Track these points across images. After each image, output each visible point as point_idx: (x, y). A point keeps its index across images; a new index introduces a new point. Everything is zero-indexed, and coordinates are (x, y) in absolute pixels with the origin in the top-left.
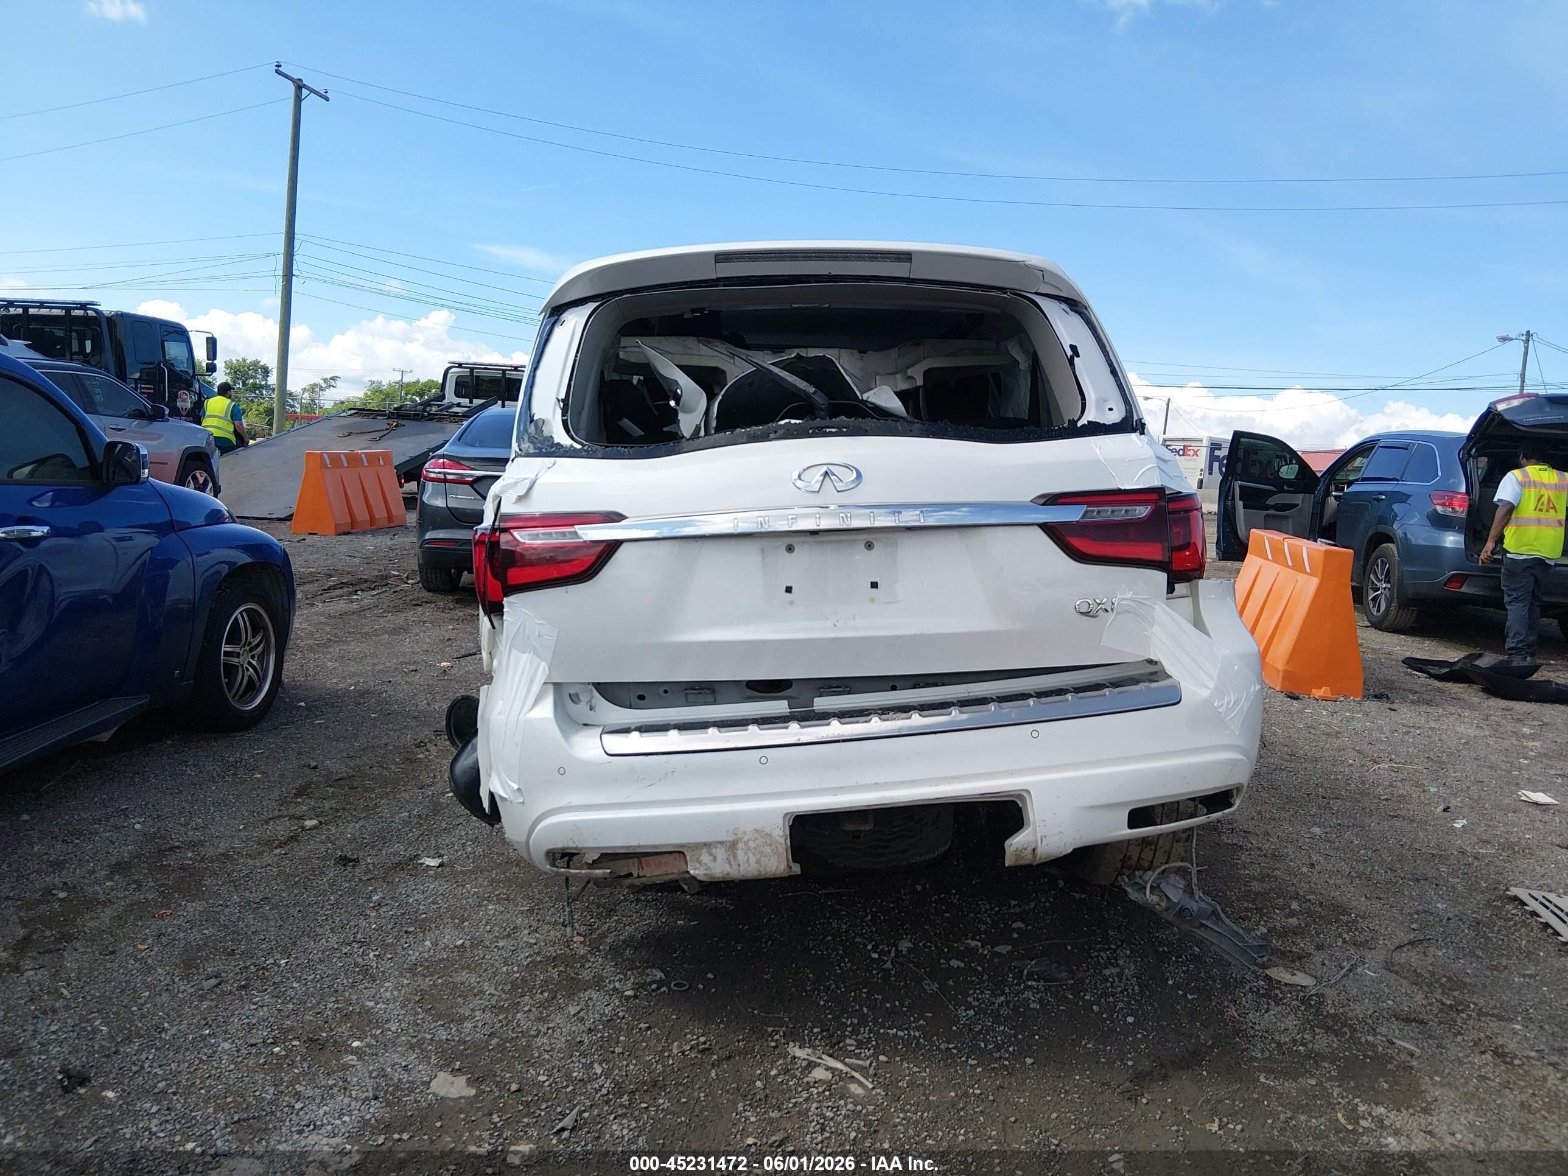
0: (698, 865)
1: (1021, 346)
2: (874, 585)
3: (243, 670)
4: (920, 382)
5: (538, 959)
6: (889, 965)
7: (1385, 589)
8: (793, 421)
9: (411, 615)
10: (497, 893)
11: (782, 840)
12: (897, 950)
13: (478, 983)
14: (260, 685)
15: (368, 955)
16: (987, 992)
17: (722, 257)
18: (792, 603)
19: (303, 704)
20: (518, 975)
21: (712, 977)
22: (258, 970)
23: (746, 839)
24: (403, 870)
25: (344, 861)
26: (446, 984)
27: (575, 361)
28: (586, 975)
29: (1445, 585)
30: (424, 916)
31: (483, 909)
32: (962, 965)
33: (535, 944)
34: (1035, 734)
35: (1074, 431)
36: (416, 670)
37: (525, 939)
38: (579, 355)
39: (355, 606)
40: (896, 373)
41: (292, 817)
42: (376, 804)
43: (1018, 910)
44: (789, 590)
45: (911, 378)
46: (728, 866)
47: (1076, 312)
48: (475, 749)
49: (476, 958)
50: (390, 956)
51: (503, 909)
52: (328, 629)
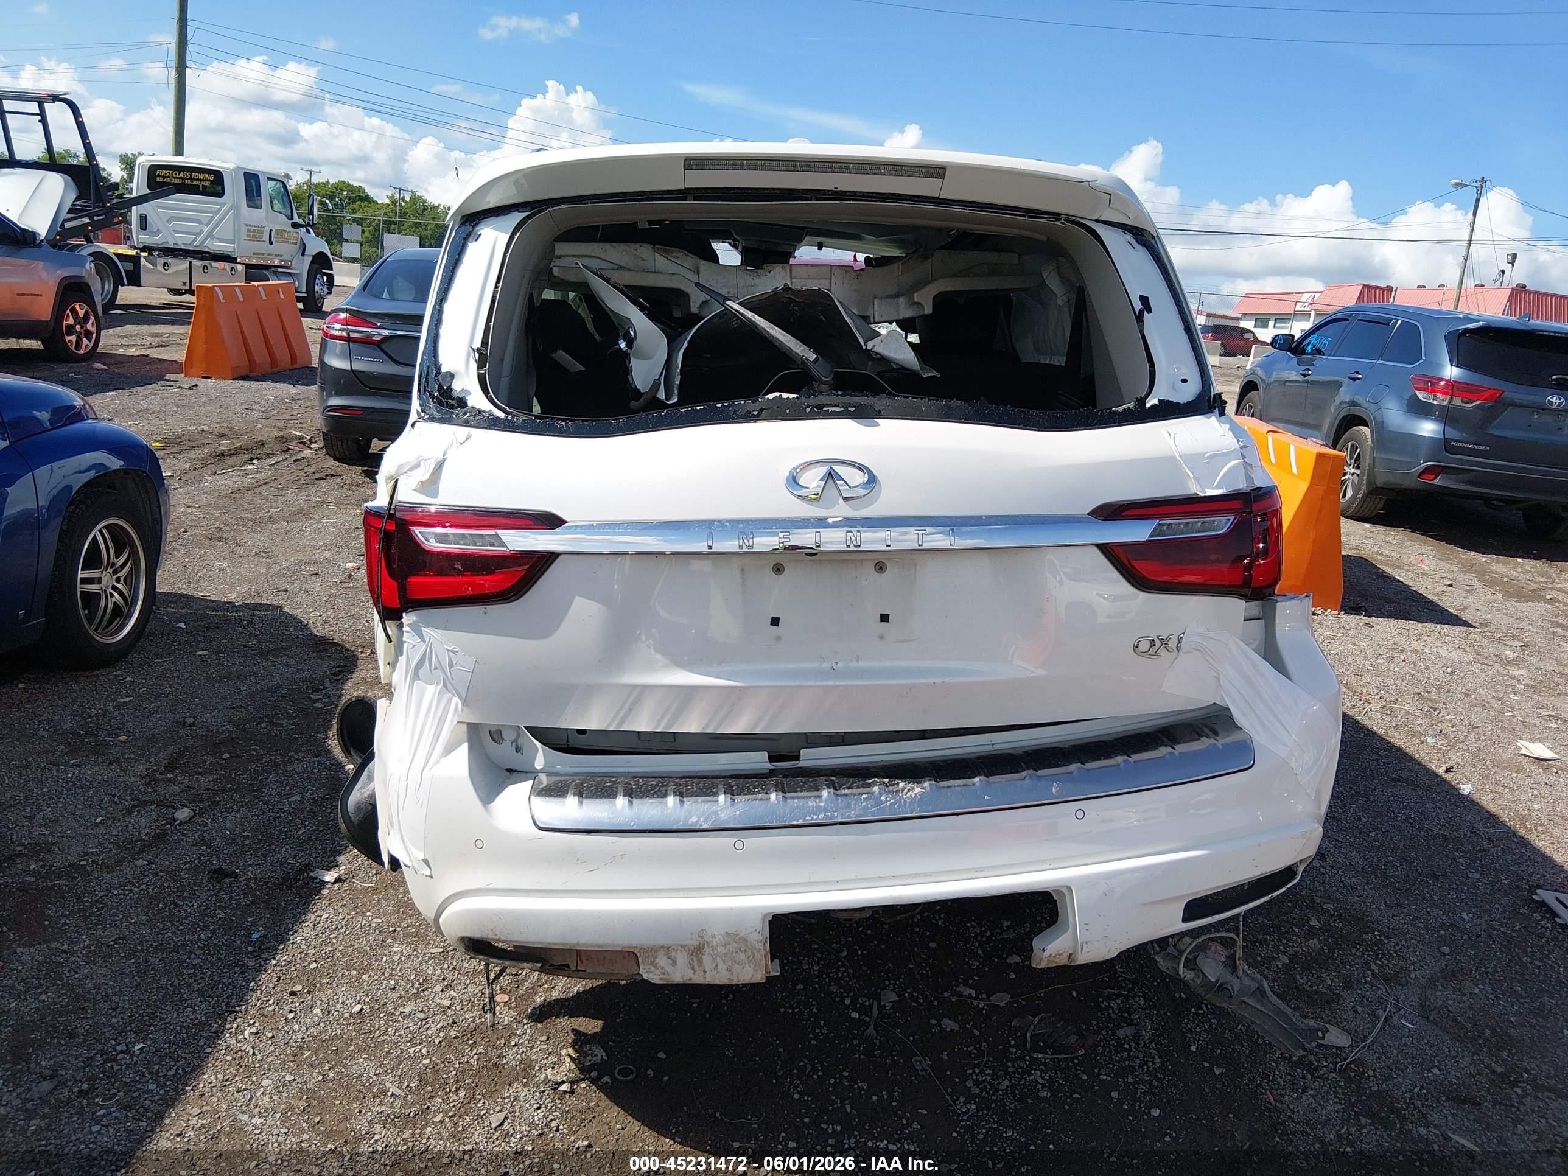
0: (652, 969)
1: (1059, 273)
2: (885, 618)
3: (106, 597)
4: (928, 310)
5: (453, 1033)
6: (871, 1031)
7: (1353, 474)
8: (785, 395)
9: (314, 493)
10: (404, 924)
11: (760, 946)
12: (879, 1003)
13: (378, 1075)
14: (129, 610)
15: (242, 1032)
16: (988, 1072)
17: (693, 163)
18: (778, 638)
19: (183, 625)
20: (427, 1061)
21: (664, 1056)
22: (106, 1061)
23: (714, 943)
24: (290, 888)
25: (219, 875)
26: (339, 1078)
27: (495, 292)
28: (512, 1058)
29: (1419, 476)
30: (314, 965)
31: (386, 952)
32: (956, 1028)
33: (449, 1008)
34: (1080, 814)
35: (1141, 415)
36: (317, 574)
37: (437, 1000)
38: (500, 286)
39: (249, 480)
40: (898, 295)
41: (161, 804)
42: (262, 782)
43: (1012, 935)
44: (775, 622)
45: (918, 303)
46: (691, 972)
47: (1144, 245)
48: (371, 778)
49: (377, 1034)
50: (270, 1035)
51: (410, 952)
52: (217, 513)
